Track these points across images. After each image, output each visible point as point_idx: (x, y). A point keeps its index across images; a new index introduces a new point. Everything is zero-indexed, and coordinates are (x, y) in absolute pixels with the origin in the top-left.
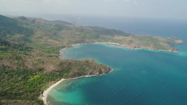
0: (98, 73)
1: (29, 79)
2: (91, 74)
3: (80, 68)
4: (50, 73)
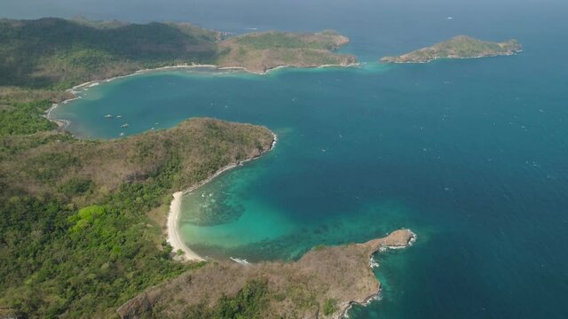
0: (255, 151)
2: (238, 157)
3: (202, 148)
4: (124, 188)
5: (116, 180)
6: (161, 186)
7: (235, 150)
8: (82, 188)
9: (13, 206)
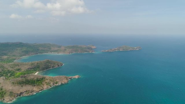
0: (57, 66)
1: (14, 75)
2: (53, 67)
4: (27, 70)
5: (26, 69)
6: (34, 70)
7: (52, 65)
8: (19, 70)
9: (5, 71)
